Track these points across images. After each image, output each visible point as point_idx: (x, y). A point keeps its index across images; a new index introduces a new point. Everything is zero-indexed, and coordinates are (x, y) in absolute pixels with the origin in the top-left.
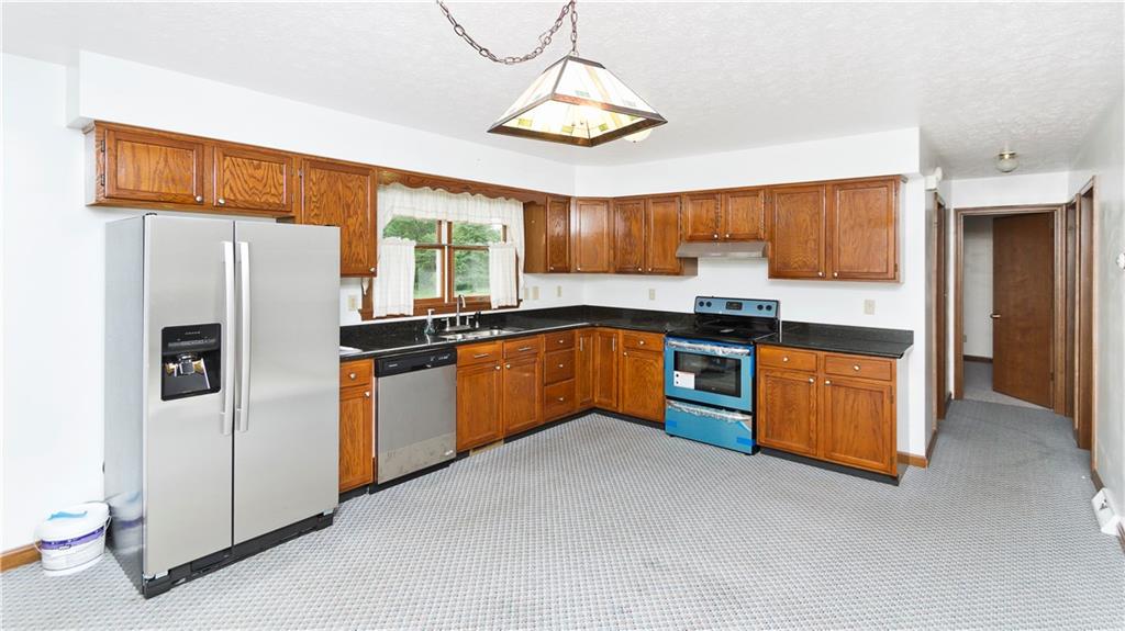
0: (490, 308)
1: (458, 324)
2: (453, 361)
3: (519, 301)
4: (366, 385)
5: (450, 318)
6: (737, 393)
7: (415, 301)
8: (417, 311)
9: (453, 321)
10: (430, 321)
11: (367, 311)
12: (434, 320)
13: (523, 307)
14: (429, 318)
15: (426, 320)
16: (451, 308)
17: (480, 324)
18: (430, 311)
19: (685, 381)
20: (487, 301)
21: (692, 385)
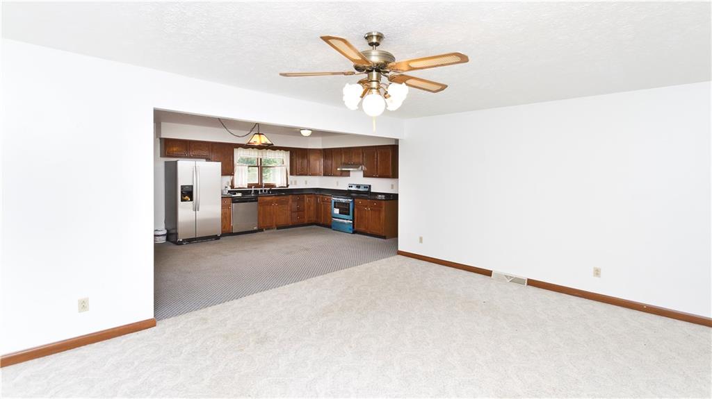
0: (276, 187)
1: (263, 192)
2: (257, 201)
3: (288, 186)
4: (230, 205)
6: (349, 214)
7: (248, 184)
8: (249, 187)
9: (261, 191)
11: (232, 187)
12: (255, 190)
13: (289, 187)
14: (253, 189)
16: (261, 186)
18: (253, 187)
19: (337, 211)
20: (274, 185)
21: (338, 213)
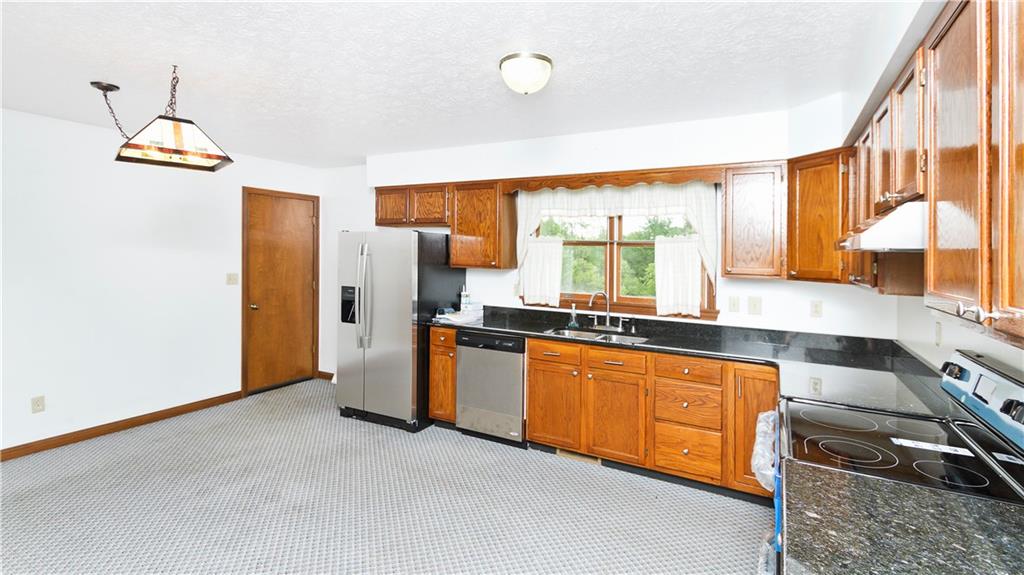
0: (655, 314)
1: (608, 324)
4: (452, 349)
5: (598, 317)
7: (562, 295)
8: (562, 304)
9: (602, 319)
10: (574, 315)
12: (578, 315)
14: (574, 312)
15: (569, 314)
17: (636, 329)
18: (574, 305)
20: (652, 304)
